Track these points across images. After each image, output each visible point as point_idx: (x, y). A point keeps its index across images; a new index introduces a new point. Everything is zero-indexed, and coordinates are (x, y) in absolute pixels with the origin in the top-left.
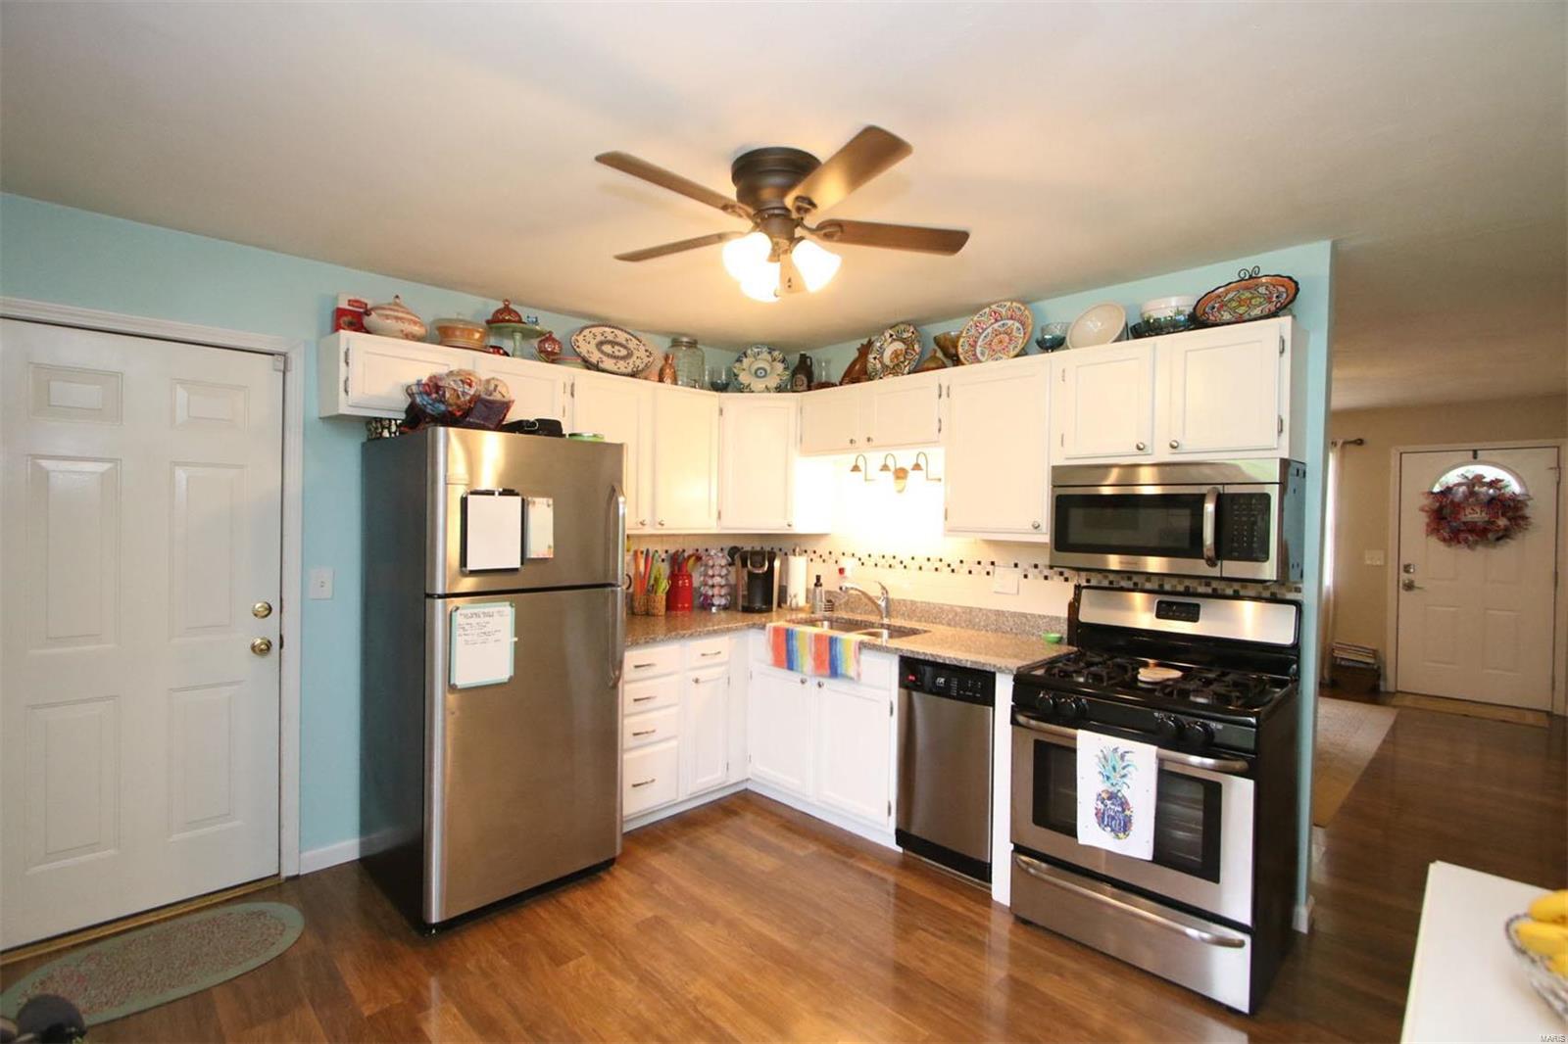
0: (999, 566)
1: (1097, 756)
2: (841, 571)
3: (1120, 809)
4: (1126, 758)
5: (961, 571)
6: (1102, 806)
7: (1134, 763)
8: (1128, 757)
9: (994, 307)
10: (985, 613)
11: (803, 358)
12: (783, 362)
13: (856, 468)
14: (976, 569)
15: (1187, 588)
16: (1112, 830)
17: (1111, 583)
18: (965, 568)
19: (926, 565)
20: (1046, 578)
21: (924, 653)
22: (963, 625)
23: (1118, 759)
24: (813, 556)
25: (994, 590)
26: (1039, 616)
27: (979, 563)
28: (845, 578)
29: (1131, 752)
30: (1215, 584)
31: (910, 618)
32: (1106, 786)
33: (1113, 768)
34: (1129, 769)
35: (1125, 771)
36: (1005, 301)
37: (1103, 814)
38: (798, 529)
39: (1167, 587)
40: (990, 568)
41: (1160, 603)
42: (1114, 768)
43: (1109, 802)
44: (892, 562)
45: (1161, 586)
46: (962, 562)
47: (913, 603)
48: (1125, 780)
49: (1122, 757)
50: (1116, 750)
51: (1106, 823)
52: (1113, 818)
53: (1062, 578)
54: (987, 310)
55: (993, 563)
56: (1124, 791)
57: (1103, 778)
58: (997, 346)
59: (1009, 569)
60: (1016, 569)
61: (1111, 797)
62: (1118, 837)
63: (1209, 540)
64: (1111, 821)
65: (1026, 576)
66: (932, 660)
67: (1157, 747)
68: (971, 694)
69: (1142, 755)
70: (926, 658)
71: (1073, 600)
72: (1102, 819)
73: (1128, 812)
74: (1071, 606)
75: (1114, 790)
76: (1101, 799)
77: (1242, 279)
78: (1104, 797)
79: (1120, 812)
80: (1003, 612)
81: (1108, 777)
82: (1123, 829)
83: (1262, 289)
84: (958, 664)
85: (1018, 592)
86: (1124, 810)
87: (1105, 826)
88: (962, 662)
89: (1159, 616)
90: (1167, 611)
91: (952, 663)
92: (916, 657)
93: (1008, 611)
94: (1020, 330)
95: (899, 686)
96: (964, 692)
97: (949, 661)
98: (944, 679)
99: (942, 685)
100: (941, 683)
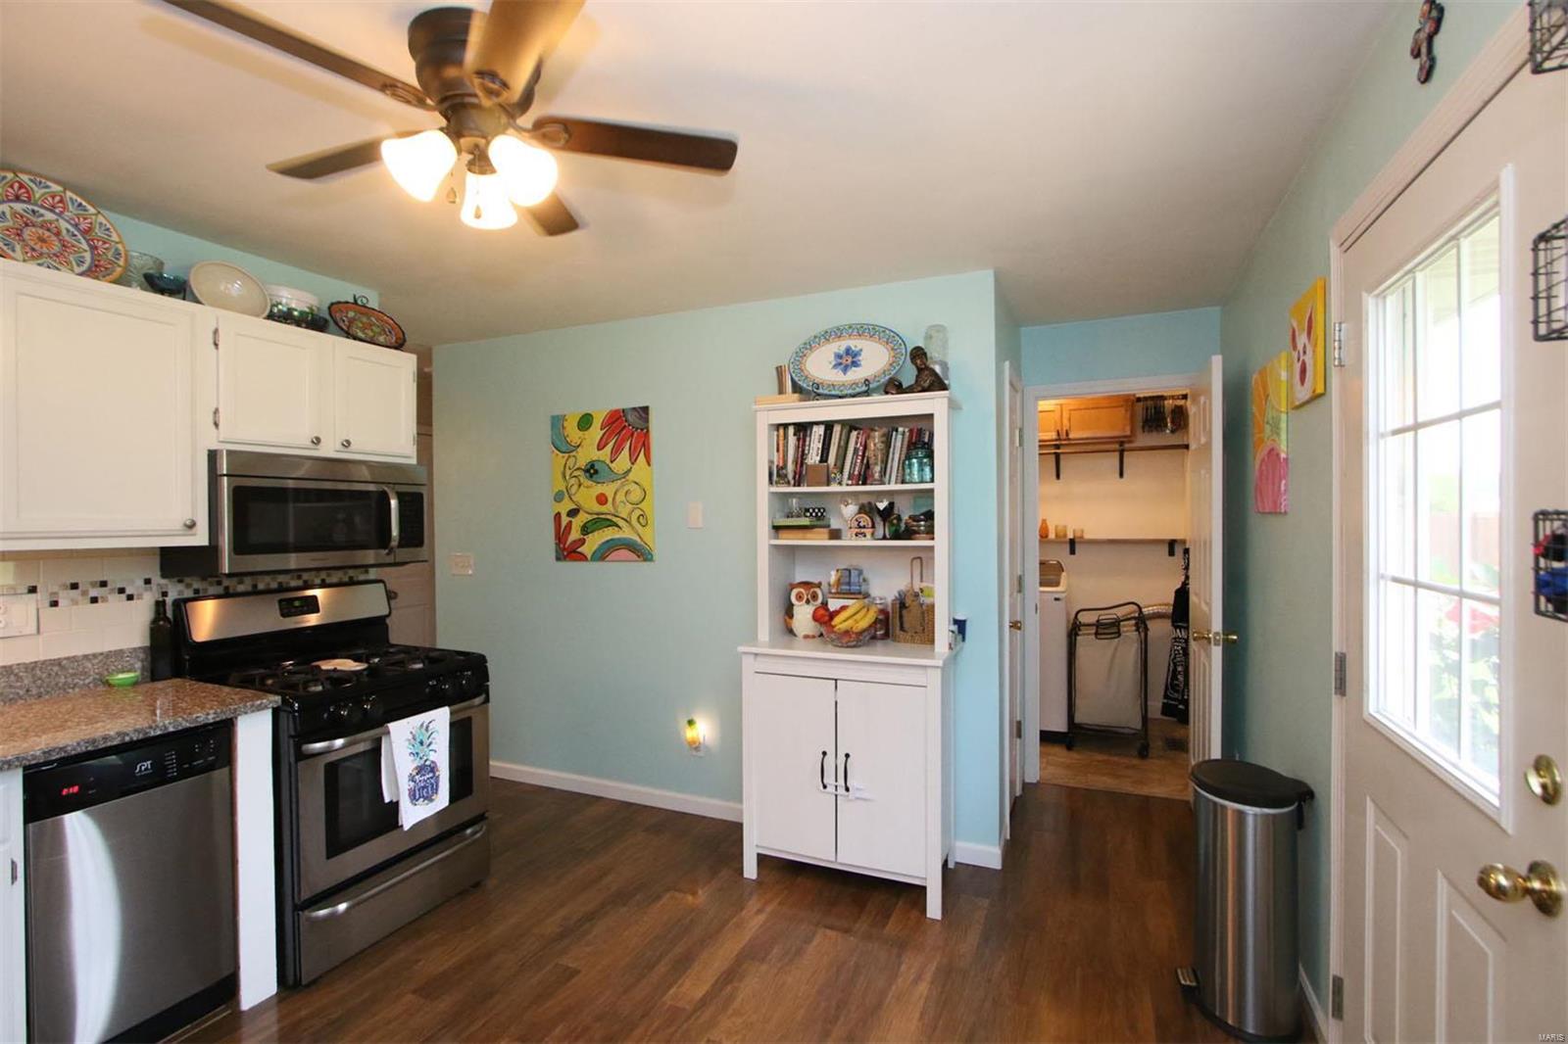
3: (431, 775)
4: (429, 729)
6: (413, 783)
7: (436, 731)
8: (431, 726)
15: (283, 584)
16: (426, 798)
17: (196, 591)
20: (94, 600)
21: (119, 734)
23: (424, 732)
26: (86, 657)
29: (434, 722)
30: (305, 577)
32: (418, 763)
33: (420, 742)
34: (433, 736)
35: (430, 740)
36: (50, 179)
37: (414, 790)
39: (261, 586)
41: (279, 601)
42: (422, 743)
43: (418, 777)
45: (255, 586)
48: (430, 748)
49: (427, 729)
50: (422, 725)
51: (417, 797)
52: (423, 788)
53: (124, 596)
54: (9, 175)
56: (432, 757)
57: (412, 758)
58: (36, 244)
59: (14, 597)
60: (33, 595)
61: (420, 770)
62: (431, 800)
63: (395, 532)
64: (423, 792)
65: (55, 604)
66: (141, 736)
67: (449, 706)
68: (201, 761)
69: (440, 719)
70: (127, 739)
71: (154, 622)
72: (414, 795)
73: (437, 774)
74: (155, 630)
75: (422, 762)
76: (412, 779)
77: (356, 302)
78: (414, 773)
79: (432, 778)
80: (11, 667)
81: (417, 753)
82: (435, 790)
83: (373, 319)
84: (192, 726)
85: (41, 630)
86: (434, 773)
87: (417, 800)
88: (199, 720)
89: (284, 615)
90: (289, 608)
91: (180, 728)
92: (104, 746)
93: (19, 664)
94: (75, 236)
95: (26, 821)
96: (190, 764)
97: (174, 727)
98: (149, 762)
99: (148, 772)
100: (146, 769)
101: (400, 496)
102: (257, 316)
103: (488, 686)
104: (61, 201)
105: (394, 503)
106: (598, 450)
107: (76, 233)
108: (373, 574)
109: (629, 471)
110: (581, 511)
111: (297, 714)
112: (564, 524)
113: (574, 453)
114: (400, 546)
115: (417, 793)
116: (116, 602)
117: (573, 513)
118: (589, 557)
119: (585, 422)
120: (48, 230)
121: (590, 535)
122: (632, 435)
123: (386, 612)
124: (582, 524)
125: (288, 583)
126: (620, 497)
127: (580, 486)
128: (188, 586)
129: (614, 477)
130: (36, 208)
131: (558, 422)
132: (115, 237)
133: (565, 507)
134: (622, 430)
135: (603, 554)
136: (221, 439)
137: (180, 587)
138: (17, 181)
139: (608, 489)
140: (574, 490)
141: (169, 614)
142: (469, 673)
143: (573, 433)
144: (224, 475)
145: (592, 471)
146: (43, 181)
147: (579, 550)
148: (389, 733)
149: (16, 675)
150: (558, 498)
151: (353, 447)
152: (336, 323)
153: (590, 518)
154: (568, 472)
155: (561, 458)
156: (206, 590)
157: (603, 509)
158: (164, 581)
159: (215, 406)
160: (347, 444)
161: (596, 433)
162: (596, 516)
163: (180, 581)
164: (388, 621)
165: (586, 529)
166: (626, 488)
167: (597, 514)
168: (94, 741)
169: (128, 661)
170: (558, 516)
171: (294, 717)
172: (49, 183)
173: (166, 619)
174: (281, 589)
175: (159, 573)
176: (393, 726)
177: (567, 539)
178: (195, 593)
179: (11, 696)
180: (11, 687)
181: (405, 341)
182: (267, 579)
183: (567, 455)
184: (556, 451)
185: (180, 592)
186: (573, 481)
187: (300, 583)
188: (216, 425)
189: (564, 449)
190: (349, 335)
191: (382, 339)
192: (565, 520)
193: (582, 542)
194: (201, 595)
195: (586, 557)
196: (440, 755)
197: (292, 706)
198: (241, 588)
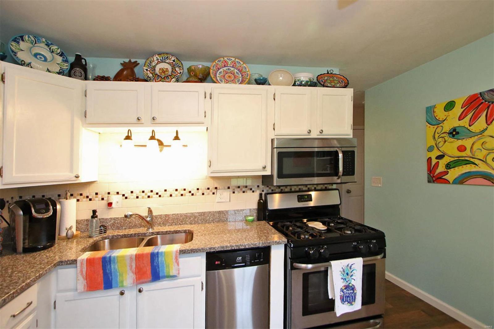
0: (219, 189)
1: (340, 271)
2: (110, 204)
3: (352, 291)
4: (352, 268)
5: (198, 194)
6: (343, 293)
7: (355, 269)
8: (353, 267)
9: (226, 59)
10: (212, 214)
11: (78, 58)
12: (61, 56)
13: (128, 138)
14: (206, 192)
15: (300, 189)
16: (348, 302)
17: (272, 190)
18: (200, 192)
19: (175, 194)
20: (244, 192)
22: (200, 222)
23: (349, 269)
24: (79, 197)
25: (217, 201)
27: (208, 189)
28: (112, 208)
29: (354, 264)
30: (308, 186)
31: (164, 224)
32: (345, 284)
33: (347, 273)
34: (354, 272)
35: (352, 274)
36: (232, 57)
37: (343, 297)
38: (83, 179)
39: (293, 190)
40: (215, 191)
41: (298, 196)
42: (347, 274)
43: (345, 290)
44: (150, 194)
45: (291, 189)
46: (198, 189)
47: (166, 216)
48: (352, 277)
50: (348, 265)
51: (345, 300)
52: (348, 297)
53: (251, 191)
54: (222, 59)
55: (216, 188)
56: (353, 282)
57: (342, 280)
58: (228, 78)
59: (225, 190)
60: (229, 189)
61: (347, 287)
62: (352, 304)
63: (341, 169)
64: (348, 299)
65: (234, 193)
66: (237, 248)
67: (363, 258)
68: (258, 261)
69: (358, 263)
70: (233, 248)
71: (259, 200)
72: (343, 299)
73: (355, 292)
74: (259, 203)
75: (348, 284)
76: (342, 290)
77: (328, 73)
78: (343, 288)
79: (352, 293)
80: (223, 211)
81: (345, 279)
82: (354, 299)
83: (335, 78)
84: (254, 247)
85: (231, 201)
86: (354, 291)
87: (345, 302)
88: (257, 245)
89: (299, 201)
90: (301, 199)
91: (250, 247)
92: (226, 249)
93: (225, 211)
94: (238, 73)
95: (207, 270)
96: (254, 261)
97: (248, 246)
98: (241, 257)
99: (240, 261)
100: (240, 260)
101: (344, 153)
102: (290, 85)
103: (385, 249)
104: (235, 63)
105: (341, 155)
106: (459, 120)
107: (239, 72)
108: (334, 186)
109: (486, 129)
110: (446, 156)
111: (292, 249)
112: (433, 163)
113: (441, 125)
114: (343, 175)
115: (345, 298)
116: (249, 193)
117: (440, 157)
118: (451, 183)
119: (450, 106)
120: (232, 73)
121: (452, 169)
122: (488, 107)
123: (339, 203)
124: (446, 163)
125: (302, 189)
126: (477, 146)
127: (445, 142)
128: (270, 188)
129: (472, 134)
130: (229, 68)
131: (430, 110)
132: (247, 70)
133: (434, 154)
134: (480, 105)
135: (461, 180)
136: (275, 135)
137: (268, 188)
138: (224, 60)
139: (467, 143)
140: (440, 145)
141: (263, 198)
142: (375, 241)
143: (440, 113)
144: (275, 148)
145: (454, 133)
146: (230, 58)
147: (443, 177)
148: (331, 266)
149: (224, 214)
150: (430, 149)
151: (324, 133)
152: (319, 83)
153: (452, 159)
154: (437, 136)
155: (432, 129)
156: (275, 190)
157: (463, 154)
158: (263, 186)
159: (274, 122)
160: (322, 132)
161: (458, 110)
162: (457, 159)
163: (268, 187)
164: (340, 206)
165: (449, 166)
166: (482, 141)
167: (458, 157)
168: (223, 247)
169: (252, 213)
170: (430, 160)
171: (291, 250)
172: (232, 58)
173: (262, 200)
174: (300, 191)
175: (261, 183)
176: (333, 263)
177: (435, 171)
178: (272, 191)
179: (223, 220)
180: (223, 217)
181: (348, 84)
182: (295, 187)
183: (436, 127)
184: (429, 125)
185: (268, 191)
186: (440, 140)
187: (307, 189)
188: (274, 129)
189: (434, 123)
190: (324, 86)
191: (338, 85)
192: (434, 161)
193: (447, 173)
194: (274, 192)
195: (450, 182)
196: (357, 282)
197: (291, 245)
198: (286, 190)
